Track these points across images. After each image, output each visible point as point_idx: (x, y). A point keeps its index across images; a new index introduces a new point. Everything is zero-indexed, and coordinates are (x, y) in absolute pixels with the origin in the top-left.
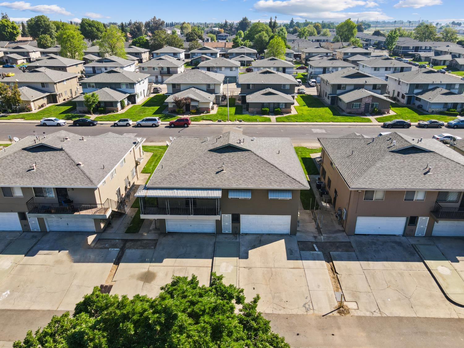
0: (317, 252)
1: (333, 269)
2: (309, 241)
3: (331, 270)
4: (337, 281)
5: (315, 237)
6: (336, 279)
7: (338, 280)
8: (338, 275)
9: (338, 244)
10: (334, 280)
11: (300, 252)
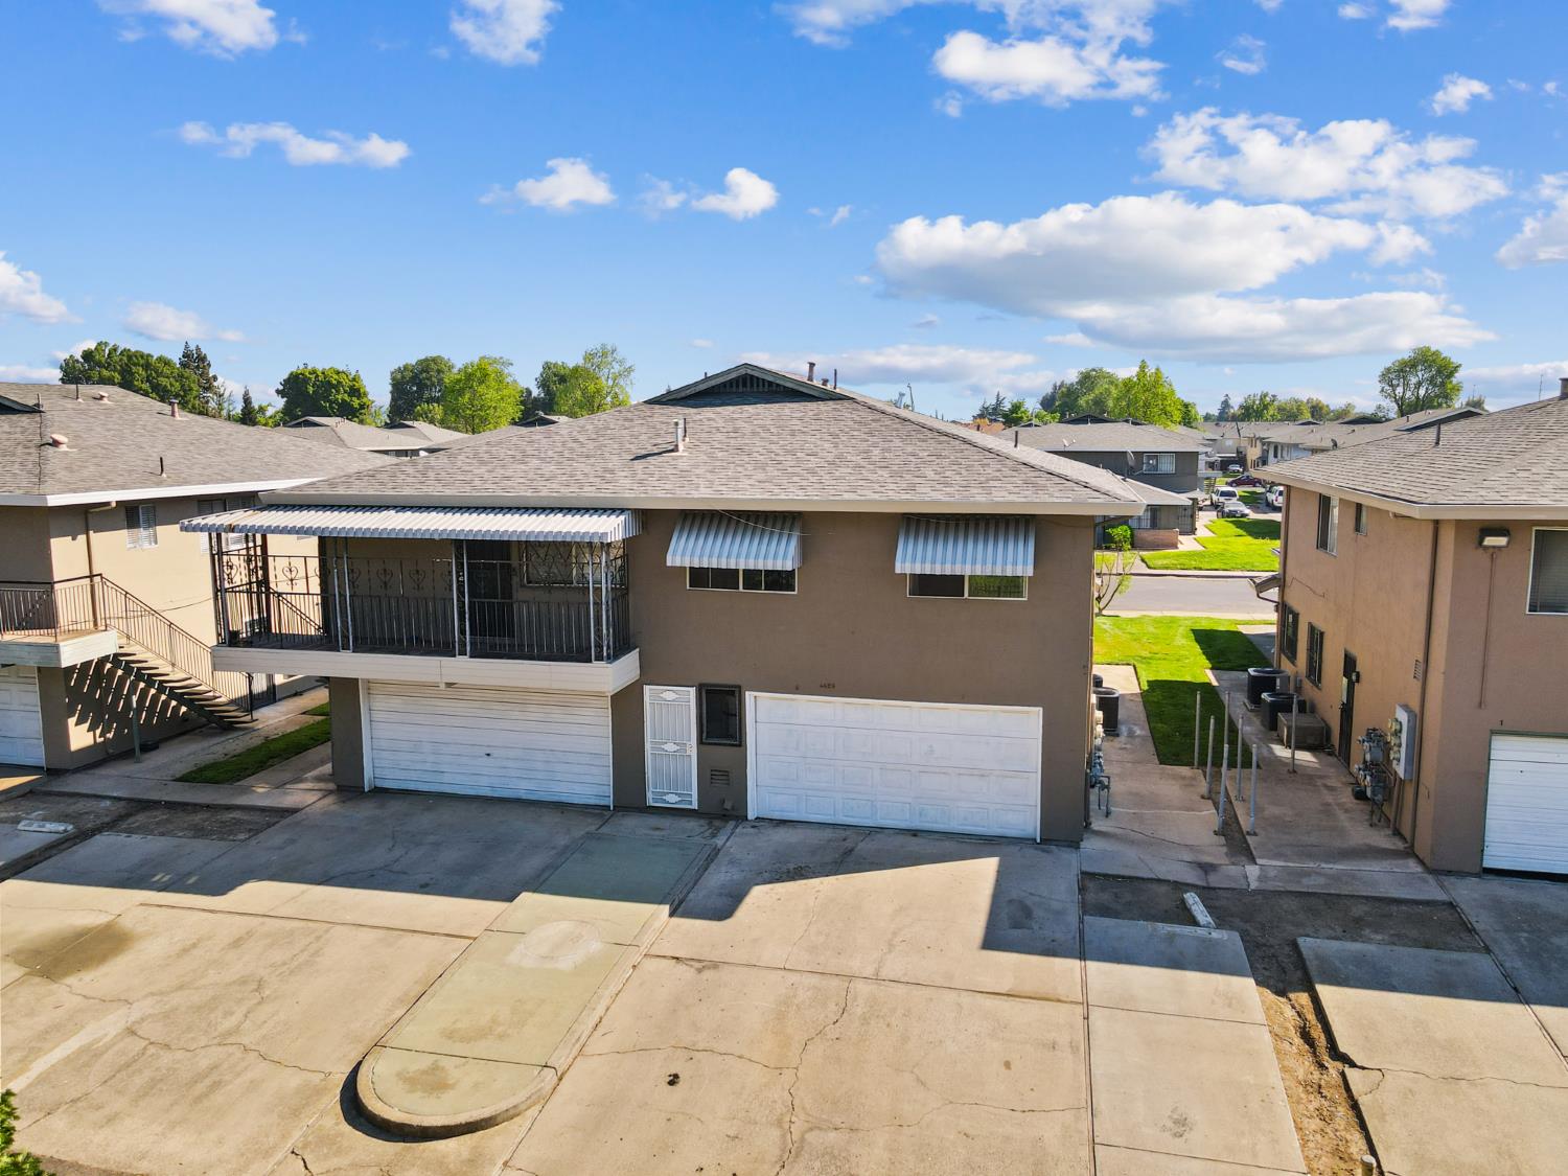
0: (1200, 931)
1: (1317, 1033)
2: (1159, 881)
3: (1298, 1041)
4: (1343, 1112)
5: (1206, 868)
6: (1339, 1095)
7: (1355, 1106)
8: (1350, 1073)
9: (1359, 910)
10: (1317, 1102)
11: (1081, 921)
